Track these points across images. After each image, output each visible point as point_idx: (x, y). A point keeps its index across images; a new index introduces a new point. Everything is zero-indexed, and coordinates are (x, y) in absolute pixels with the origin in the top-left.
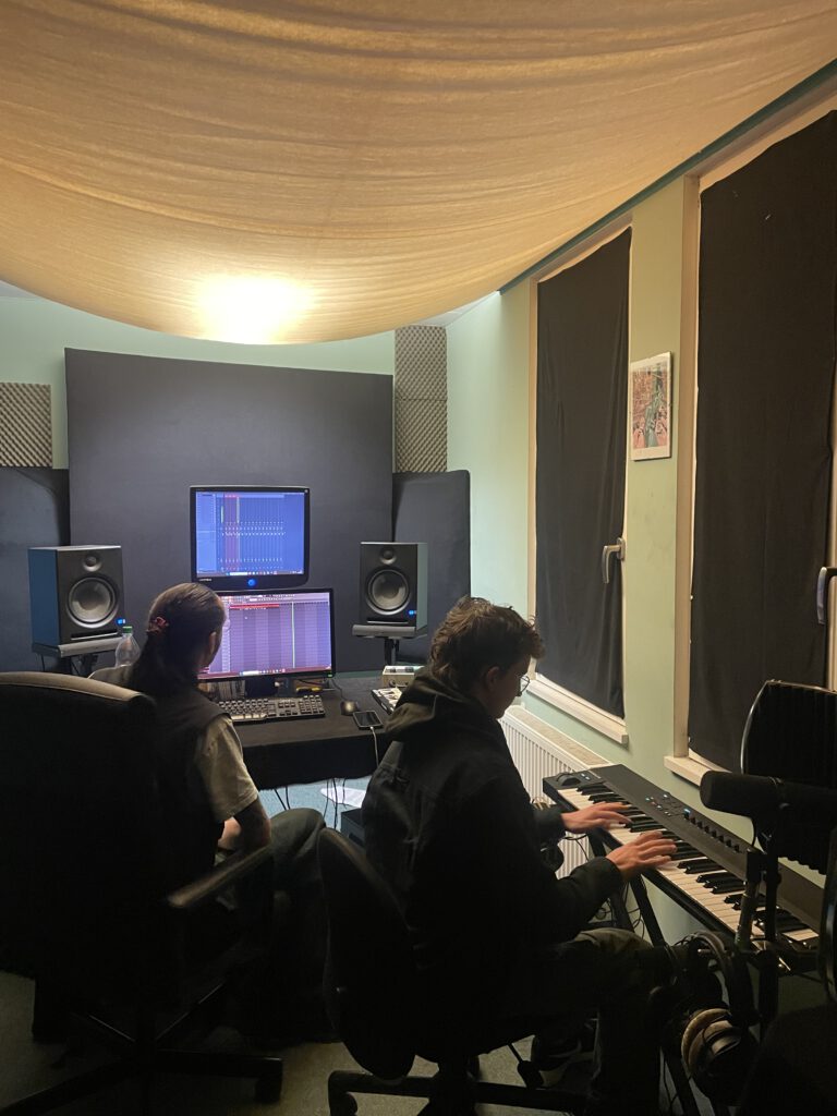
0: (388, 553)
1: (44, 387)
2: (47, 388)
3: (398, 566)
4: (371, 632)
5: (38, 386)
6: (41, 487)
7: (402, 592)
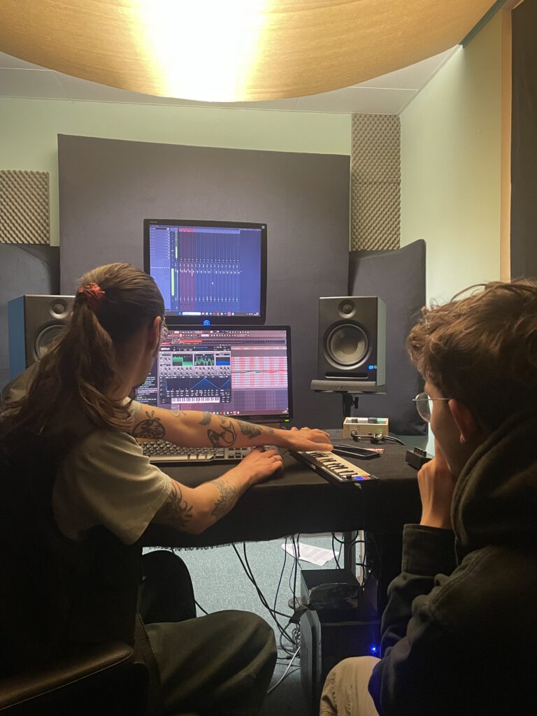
0: (347, 307)
1: (43, 174)
2: (46, 175)
3: (357, 320)
4: (330, 387)
5: (38, 173)
6: (38, 260)
7: (361, 347)
